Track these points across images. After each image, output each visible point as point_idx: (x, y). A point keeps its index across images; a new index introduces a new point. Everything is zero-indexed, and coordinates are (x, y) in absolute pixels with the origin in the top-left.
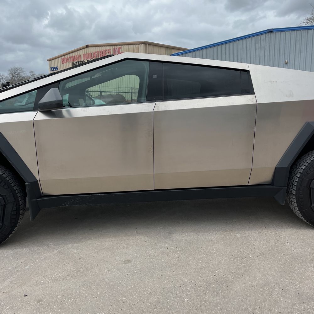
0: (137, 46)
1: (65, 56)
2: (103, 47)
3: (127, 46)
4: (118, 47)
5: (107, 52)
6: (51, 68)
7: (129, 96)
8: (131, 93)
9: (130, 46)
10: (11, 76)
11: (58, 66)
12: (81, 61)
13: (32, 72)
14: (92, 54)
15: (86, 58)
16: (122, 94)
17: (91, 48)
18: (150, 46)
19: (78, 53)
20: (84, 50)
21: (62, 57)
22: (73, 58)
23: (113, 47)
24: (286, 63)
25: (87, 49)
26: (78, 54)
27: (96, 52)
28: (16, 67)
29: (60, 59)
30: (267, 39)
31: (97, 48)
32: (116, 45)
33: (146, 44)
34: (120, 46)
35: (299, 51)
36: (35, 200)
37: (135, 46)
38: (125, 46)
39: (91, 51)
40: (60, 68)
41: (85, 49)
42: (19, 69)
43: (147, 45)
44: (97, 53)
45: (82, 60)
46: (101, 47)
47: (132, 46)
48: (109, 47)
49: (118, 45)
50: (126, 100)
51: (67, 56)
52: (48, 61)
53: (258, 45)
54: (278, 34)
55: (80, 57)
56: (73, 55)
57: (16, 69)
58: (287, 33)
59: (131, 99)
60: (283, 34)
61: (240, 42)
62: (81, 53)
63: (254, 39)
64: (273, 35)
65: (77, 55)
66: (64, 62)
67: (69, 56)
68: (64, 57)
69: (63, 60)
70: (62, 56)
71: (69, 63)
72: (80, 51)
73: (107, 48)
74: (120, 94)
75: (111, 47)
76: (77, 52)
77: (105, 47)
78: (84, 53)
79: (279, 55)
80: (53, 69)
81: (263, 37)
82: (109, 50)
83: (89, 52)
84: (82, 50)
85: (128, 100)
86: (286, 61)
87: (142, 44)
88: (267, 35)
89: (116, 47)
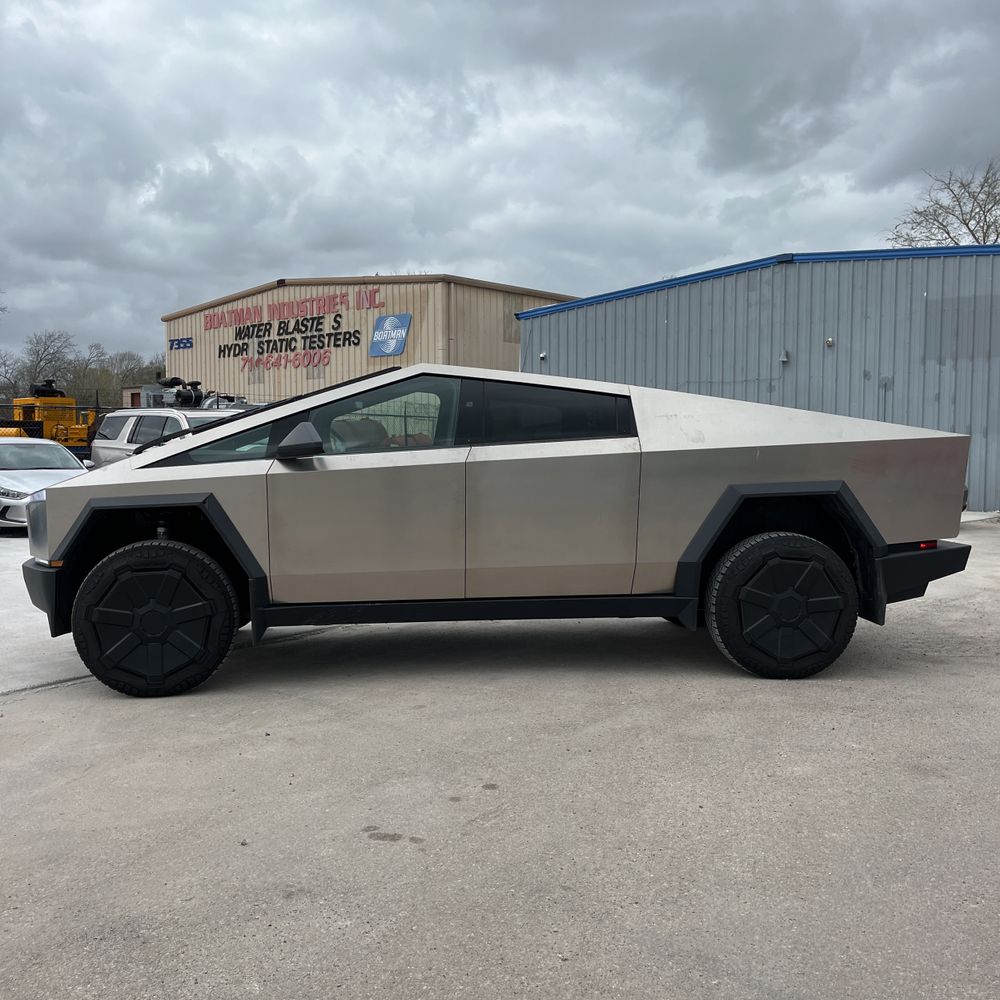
0: (424, 286)
1: (216, 309)
2: (326, 288)
3: (396, 287)
4: (370, 287)
5: (338, 300)
6: (172, 341)
7: (398, 427)
8: (405, 417)
9: (403, 287)
10: (33, 358)
11: (194, 338)
12: (262, 324)
13: (97, 347)
14: (295, 305)
15: (276, 316)
16: (377, 419)
17: (292, 289)
18: (460, 289)
19: (255, 303)
20: (270, 293)
21: (207, 312)
22: (239, 315)
23: (357, 288)
24: (829, 346)
25: (281, 290)
26: (255, 305)
27: (307, 301)
28: (51, 330)
29: (200, 318)
30: (778, 278)
31: (309, 288)
32: (365, 284)
33: (449, 283)
34: (376, 287)
35: (862, 313)
36: (260, 609)
37: (417, 286)
38: (389, 287)
39: (292, 297)
40: (198, 340)
41: (275, 291)
42: (59, 337)
43: (452, 285)
44: (308, 304)
45: (266, 322)
46: (320, 288)
47: (410, 287)
48: (344, 288)
49: (370, 283)
50: (390, 436)
51: (220, 308)
52: (163, 320)
53: (754, 296)
54: (805, 269)
55: (258, 311)
56: (240, 307)
57: (50, 337)
58: (831, 267)
59: (403, 433)
60: (819, 268)
61: (707, 285)
62: (264, 301)
63: (742, 278)
64: (792, 270)
65: (250, 306)
66: (211, 324)
67: (225, 308)
68: (210, 312)
69: (208, 319)
70: (205, 309)
71: (226, 329)
72: (260, 296)
73: (339, 290)
74: (371, 418)
75: (351, 288)
76: (249, 299)
77: (332, 288)
78: (270, 303)
79: (811, 323)
80: (178, 344)
81: (767, 273)
82: (344, 296)
83: (286, 300)
84: (265, 295)
85: (393, 436)
86: (830, 339)
87: (437, 282)
88: (778, 269)
89: (363, 287)
